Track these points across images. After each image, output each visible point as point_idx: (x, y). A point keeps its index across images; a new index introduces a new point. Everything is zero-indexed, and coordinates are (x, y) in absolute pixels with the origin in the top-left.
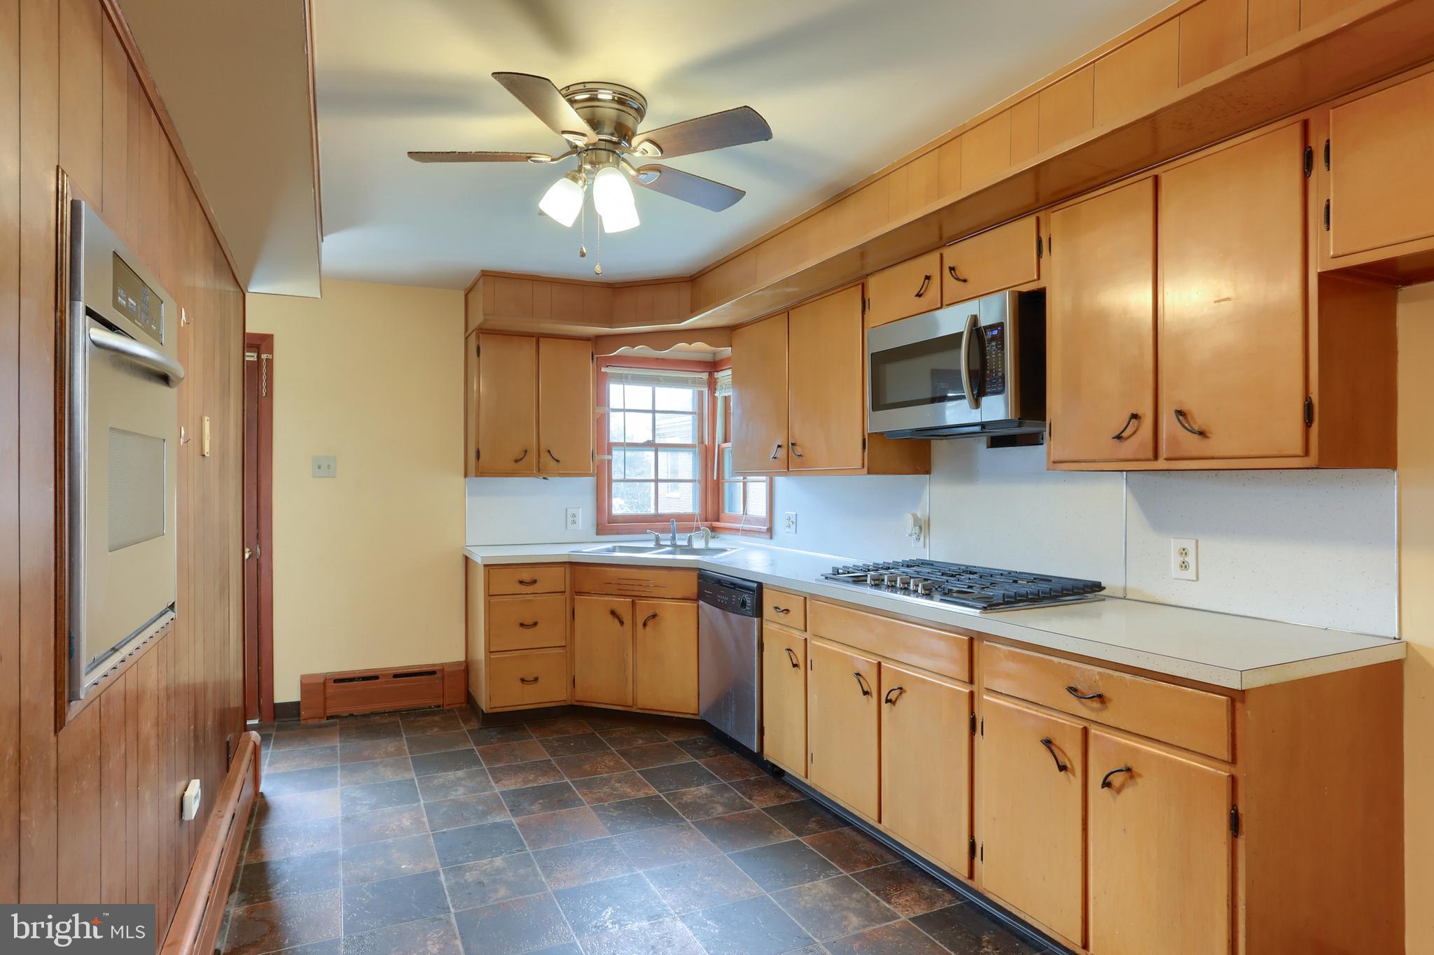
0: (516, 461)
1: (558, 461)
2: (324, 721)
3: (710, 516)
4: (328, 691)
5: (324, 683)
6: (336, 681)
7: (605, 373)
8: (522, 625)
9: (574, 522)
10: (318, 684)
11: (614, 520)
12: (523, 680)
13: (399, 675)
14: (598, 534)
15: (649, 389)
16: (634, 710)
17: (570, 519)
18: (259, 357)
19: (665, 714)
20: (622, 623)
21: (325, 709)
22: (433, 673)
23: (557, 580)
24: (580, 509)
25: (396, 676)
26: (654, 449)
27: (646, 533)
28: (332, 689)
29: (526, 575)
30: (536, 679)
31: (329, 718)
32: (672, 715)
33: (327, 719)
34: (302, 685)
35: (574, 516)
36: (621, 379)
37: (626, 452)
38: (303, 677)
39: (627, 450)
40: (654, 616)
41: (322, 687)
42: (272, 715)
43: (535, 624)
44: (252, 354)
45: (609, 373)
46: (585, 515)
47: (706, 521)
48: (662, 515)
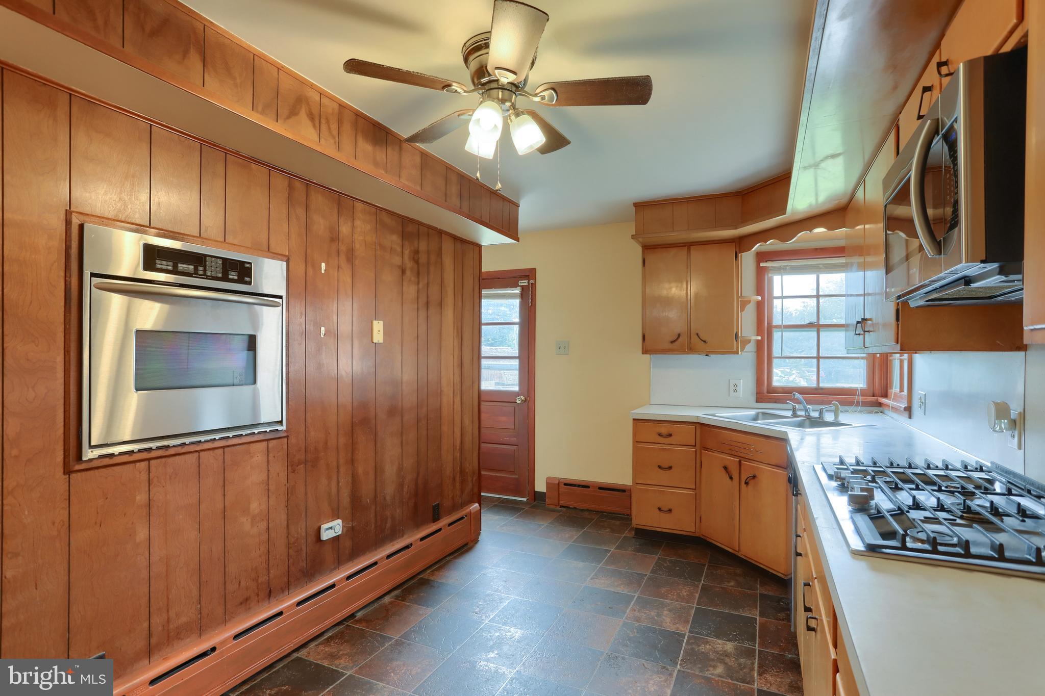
0: (672, 342)
1: (705, 342)
2: (558, 508)
3: (877, 392)
4: (561, 490)
5: (559, 484)
6: (565, 484)
7: (765, 268)
8: (660, 467)
9: (736, 391)
10: (554, 484)
11: (772, 390)
12: (660, 509)
13: (603, 488)
14: (757, 401)
15: (813, 277)
16: (739, 555)
17: (732, 388)
18: (528, 282)
19: (762, 566)
20: (731, 478)
21: (559, 501)
22: (624, 491)
23: (688, 435)
24: (742, 380)
25: (600, 488)
26: (816, 329)
27: (786, 403)
28: (563, 489)
29: (664, 430)
30: (670, 510)
31: (561, 507)
32: (767, 569)
33: (560, 507)
34: (547, 483)
35: (736, 385)
36: (781, 271)
37: (783, 333)
38: (548, 479)
39: (785, 331)
40: (754, 477)
41: (557, 486)
42: (533, 498)
43: (670, 468)
44: (525, 281)
45: (769, 267)
46: (746, 384)
47: (874, 396)
48: (822, 389)
